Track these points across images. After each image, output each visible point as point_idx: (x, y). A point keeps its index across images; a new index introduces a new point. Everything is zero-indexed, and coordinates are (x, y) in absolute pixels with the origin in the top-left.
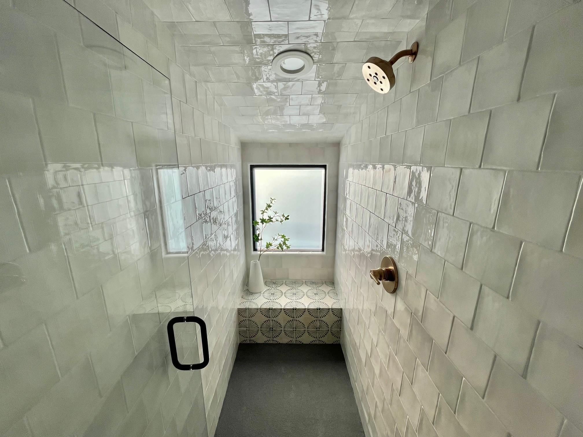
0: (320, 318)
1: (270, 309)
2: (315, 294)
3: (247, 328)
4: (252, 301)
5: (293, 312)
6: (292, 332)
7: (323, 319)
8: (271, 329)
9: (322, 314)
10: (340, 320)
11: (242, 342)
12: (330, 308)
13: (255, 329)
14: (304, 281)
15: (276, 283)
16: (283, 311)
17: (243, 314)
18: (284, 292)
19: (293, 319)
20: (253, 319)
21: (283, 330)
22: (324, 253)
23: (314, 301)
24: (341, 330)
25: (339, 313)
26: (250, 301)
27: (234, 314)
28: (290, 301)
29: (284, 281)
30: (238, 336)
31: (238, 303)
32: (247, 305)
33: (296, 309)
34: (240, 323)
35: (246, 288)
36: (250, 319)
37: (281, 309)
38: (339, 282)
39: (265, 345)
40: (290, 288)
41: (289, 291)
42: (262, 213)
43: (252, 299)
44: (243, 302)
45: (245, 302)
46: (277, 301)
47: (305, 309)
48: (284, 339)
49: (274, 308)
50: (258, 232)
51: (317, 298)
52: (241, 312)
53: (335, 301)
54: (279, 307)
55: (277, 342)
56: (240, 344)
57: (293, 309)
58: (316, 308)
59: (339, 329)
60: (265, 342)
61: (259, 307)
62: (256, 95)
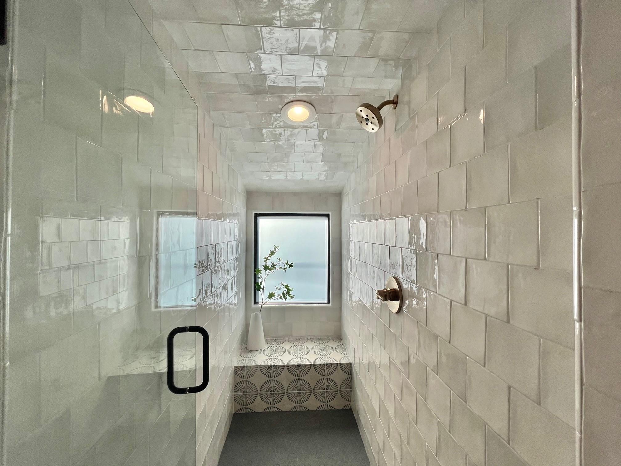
0: (328, 375)
1: (271, 366)
2: (321, 350)
3: (244, 392)
4: (252, 358)
5: (298, 369)
6: (296, 395)
7: (329, 377)
8: (272, 392)
9: (330, 371)
10: (350, 377)
11: (237, 411)
12: (338, 363)
13: (253, 393)
14: (309, 338)
15: (278, 340)
16: (286, 368)
17: (240, 373)
18: (287, 349)
19: (297, 378)
20: (251, 379)
21: (286, 393)
22: (330, 305)
23: (321, 356)
24: (351, 391)
25: (348, 368)
26: (249, 358)
27: (231, 371)
28: (294, 357)
29: (287, 339)
30: (233, 403)
31: (236, 361)
32: (245, 363)
33: (300, 365)
34: (236, 386)
35: (244, 346)
36: (248, 380)
37: (284, 366)
38: (347, 334)
39: (265, 414)
40: (294, 345)
41: (293, 348)
42: (265, 261)
43: (251, 357)
44: (241, 360)
45: (243, 360)
46: (279, 357)
47: (311, 365)
48: (286, 405)
49: (275, 365)
50: (260, 281)
51: (324, 353)
52: (238, 371)
53: (344, 356)
54: (282, 364)
55: (278, 410)
56: (235, 415)
57: (298, 365)
58: (323, 363)
59: (349, 390)
60: (264, 410)
61: (259, 365)
62: (265, 141)
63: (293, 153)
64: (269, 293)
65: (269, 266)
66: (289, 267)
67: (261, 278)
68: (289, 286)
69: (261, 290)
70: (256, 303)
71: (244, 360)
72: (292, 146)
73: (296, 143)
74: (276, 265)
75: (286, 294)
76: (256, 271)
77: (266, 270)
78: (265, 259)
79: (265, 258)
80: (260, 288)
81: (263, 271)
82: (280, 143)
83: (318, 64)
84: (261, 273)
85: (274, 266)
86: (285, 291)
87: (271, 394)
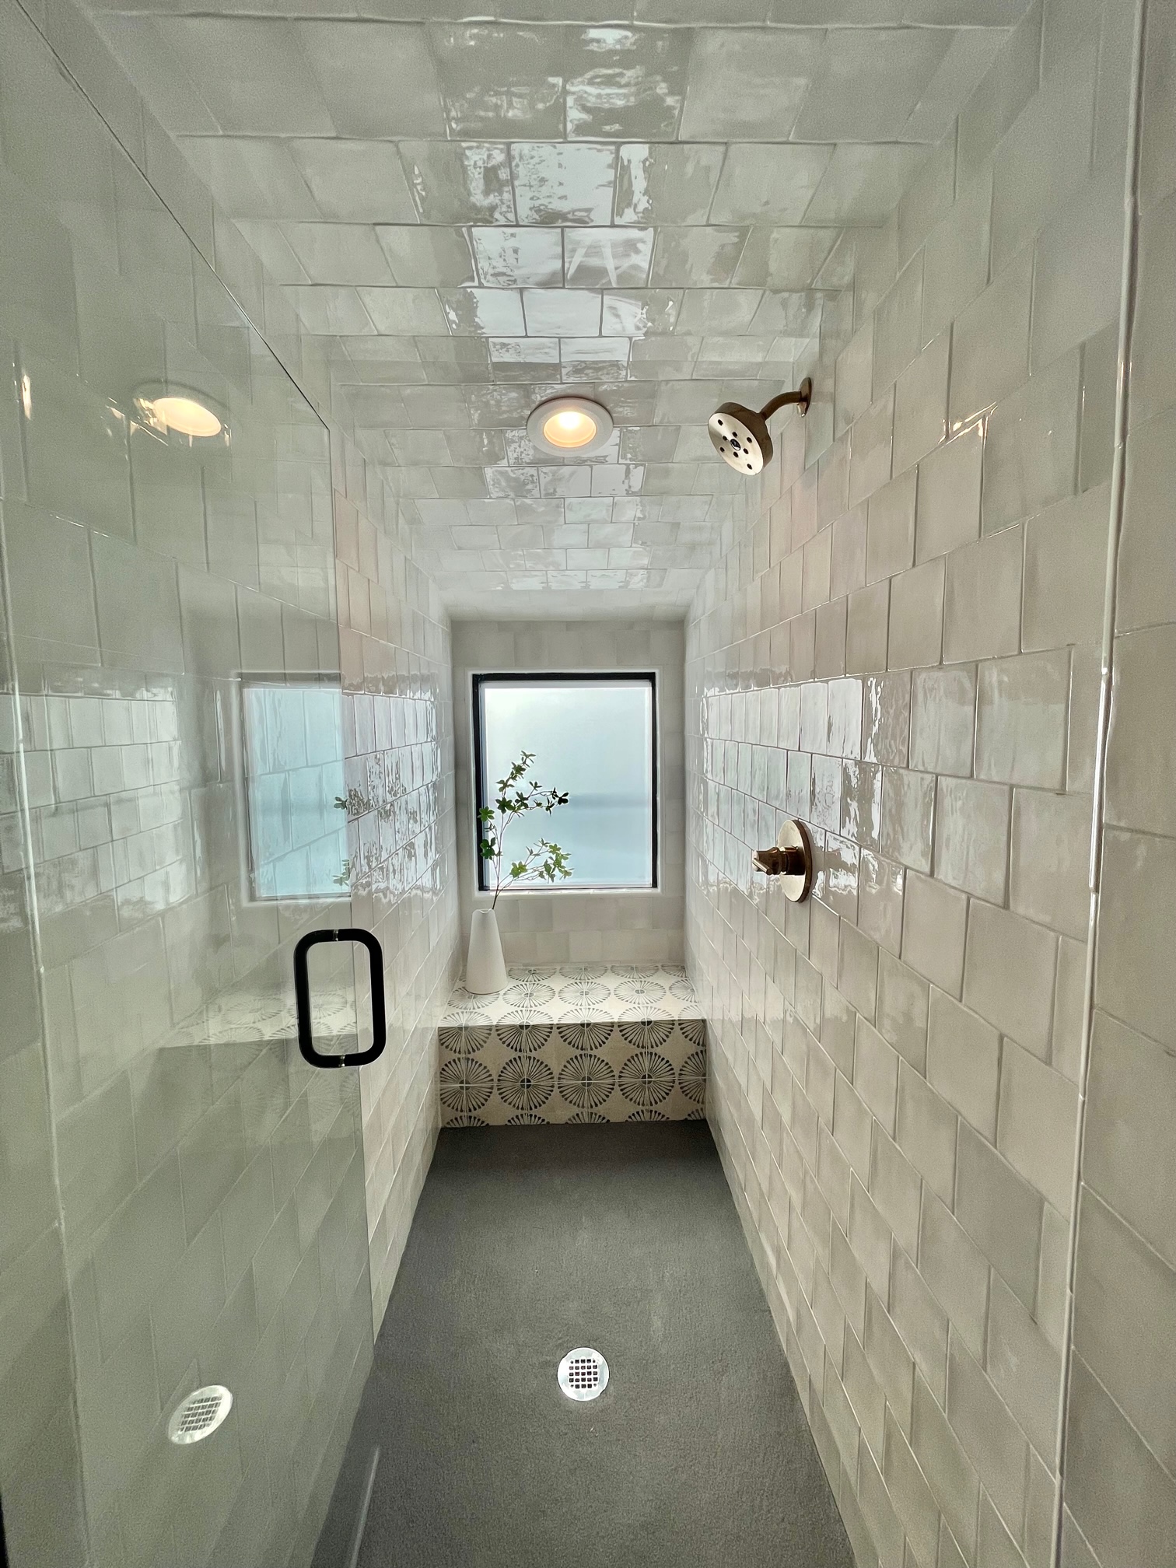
0: (652, 1047)
1: (521, 1027)
2: (637, 991)
3: (462, 1082)
4: (477, 1010)
5: (583, 1032)
6: (578, 1090)
7: (656, 1050)
8: (526, 1084)
9: (656, 1037)
10: (702, 1052)
11: (448, 1123)
12: (675, 1020)
13: (484, 1085)
14: (609, 966)
15: (538, 972)
16: (555, 1031)
17: (451, 1042)
18: (557, 990)
19: (583, 1052)
20: (477, 1056)
21: (556, 1086)
22: (659, 890)
23: (636, 1006)
24: (705, 1080)
25: (697, 1033)
26: (472, 1010)
27: (431, 1037)
28: (573, 1007)
29: (558, 968)
30: (439, 1107)
31: (443, 1017)
32: (463, 1020)
33: (588, 1025)
34: (443, 1069)
35: (459, 984)
36: (471, 1056)
37: (551, 1027)
38: (697, 956)
39: (509, 1130)
40: (573, 981)
41: (572, 988)
42: (501, 789)
43: (476, 1007)
44: (453, 1014)
45: (458, 1013)
46: (539, 1008)
47: (612, 1025)
48: (559, 1112)
49: (532, 1024)
50: (490, 836)
51: (642, 998)
52: (446, 1037)
53: (688, 1004)
54: (547, 1021)
55: (540, 1121)
56: (443, 1130)
57: (582, 1025)
58: (640, 1020)
59: (700, 1078)
60: (509, 1121)
61: (495, 1023)
62: (491, 498)
63: (561, 525)
64: (514, 864)
65: (511, 801)
66: (560, 802)
67: (494, 830)
68: (560, 848)
69: (495, 858)
70: (482, 887)
71: (460, 1014)
72: (558, 506)
73: (568, 501)
74: (527, 799)
75: (553, 867)
76: (482, 813)
77: (504, 811)
78: (502, 785)
79: (501, 782)
80: (491, 853)
81: (497, 813)
82: (528, 501)
83: (612, 308)
84: (492, 818)
85: (522, 800)
86: (551, 858)
87: (523, 1086)
